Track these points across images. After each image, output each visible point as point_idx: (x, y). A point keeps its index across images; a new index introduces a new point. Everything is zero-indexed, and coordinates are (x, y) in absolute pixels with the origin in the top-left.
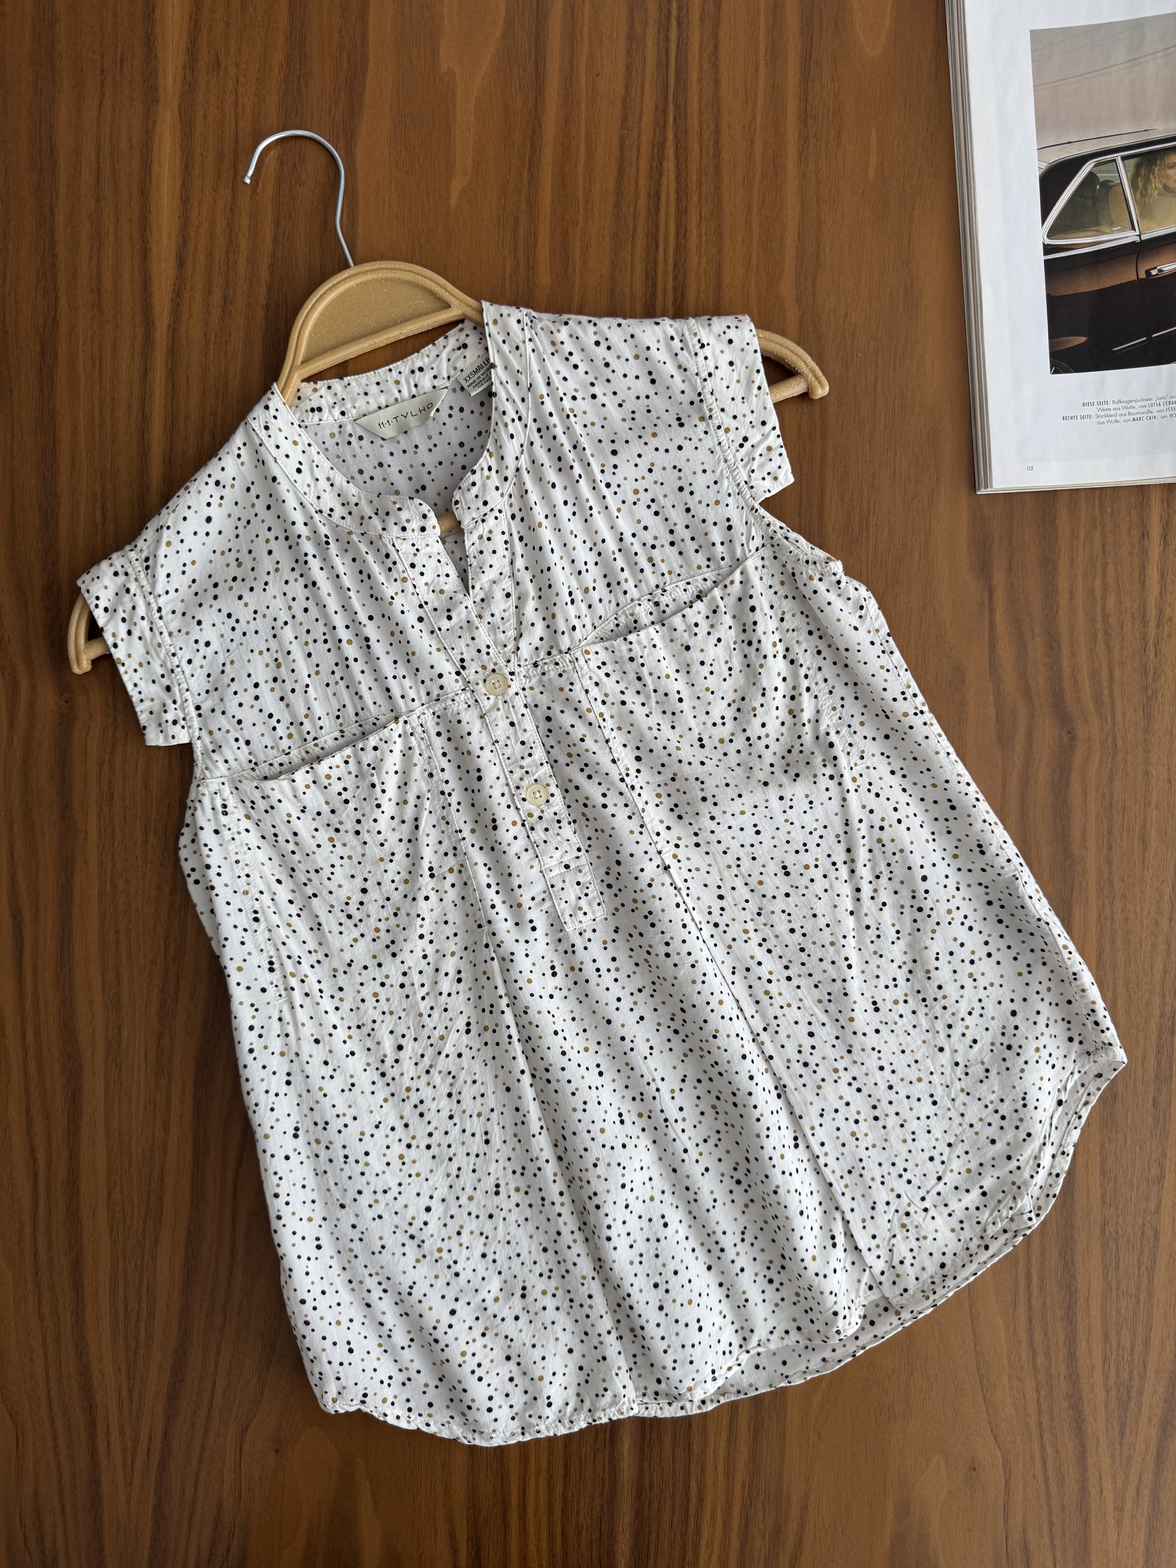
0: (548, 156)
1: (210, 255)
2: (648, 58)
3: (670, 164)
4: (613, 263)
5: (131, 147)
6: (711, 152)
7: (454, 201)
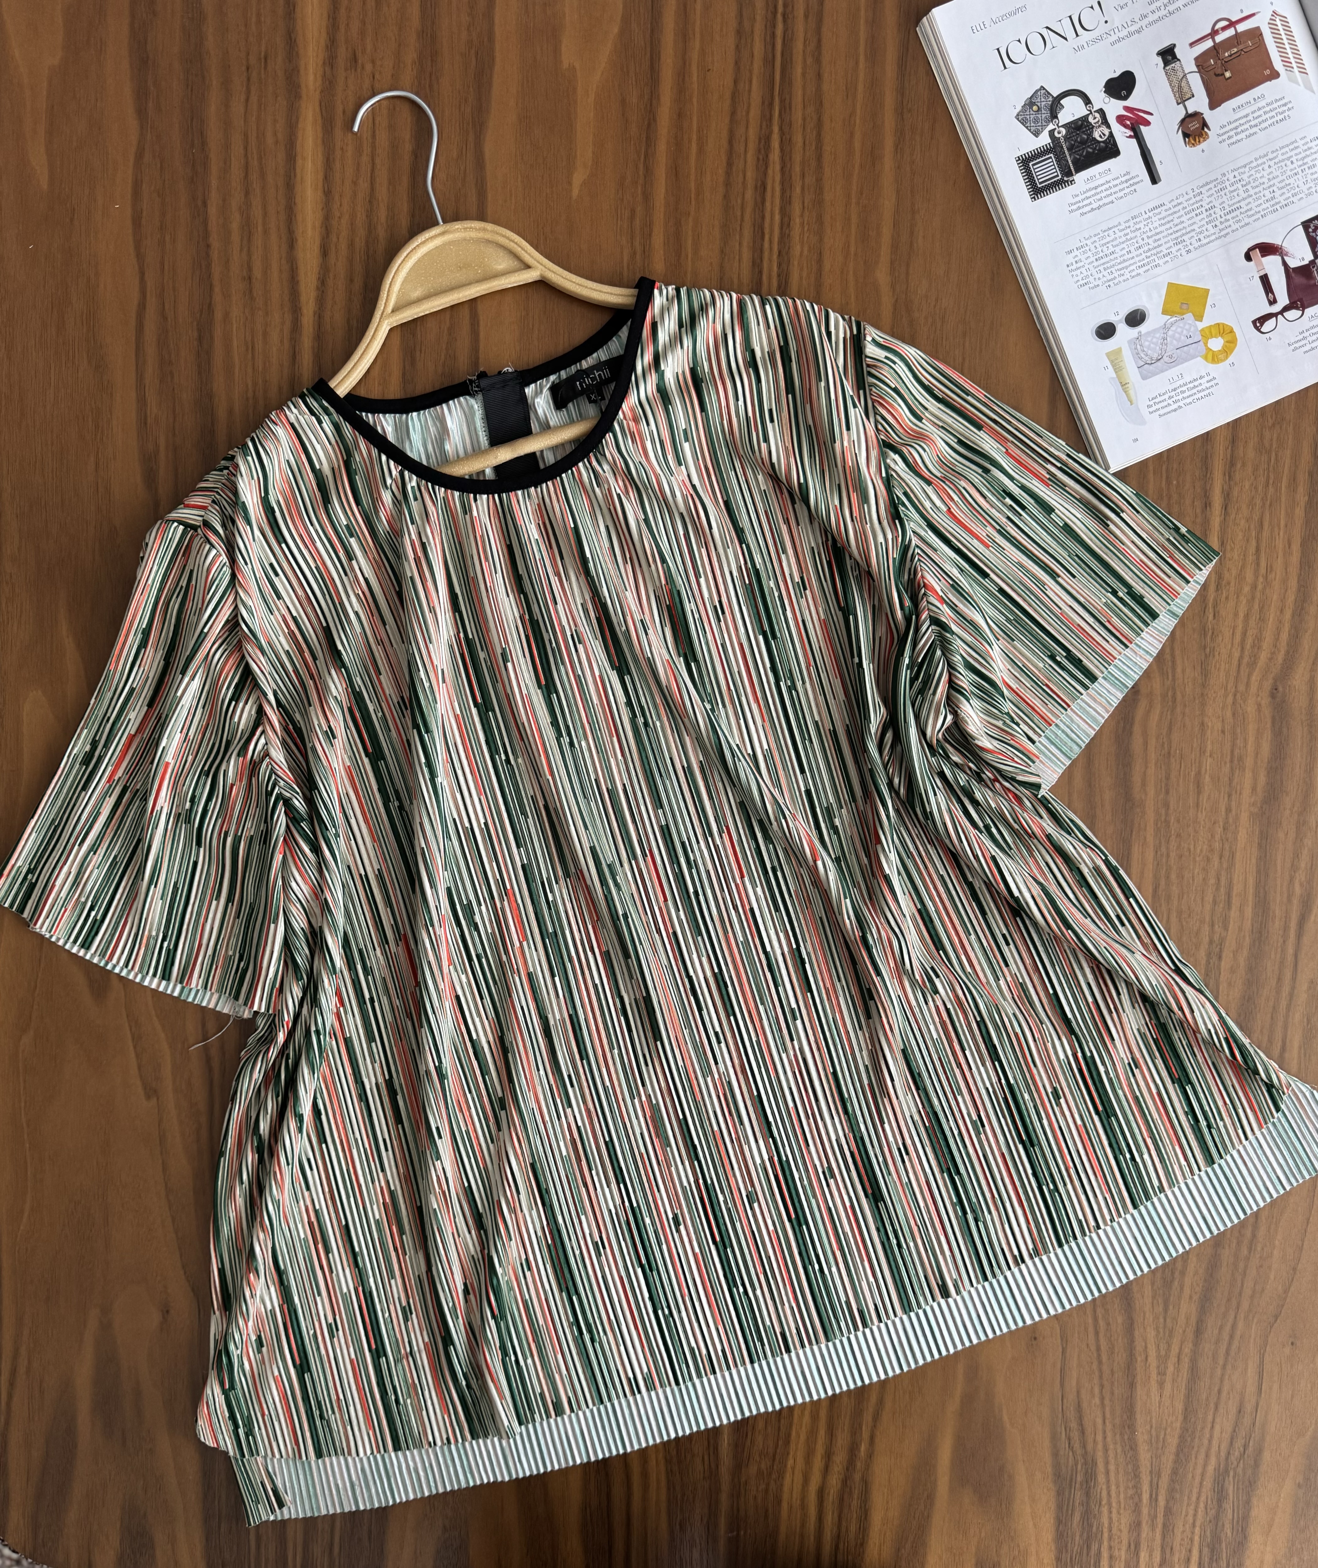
0: (662, 147)
1: (351, 245)
2: (756, 53)
3: (775, 156)
4: (722, 252)
5: (277, 142)
6: (814, 144)
7: (575, 192)
